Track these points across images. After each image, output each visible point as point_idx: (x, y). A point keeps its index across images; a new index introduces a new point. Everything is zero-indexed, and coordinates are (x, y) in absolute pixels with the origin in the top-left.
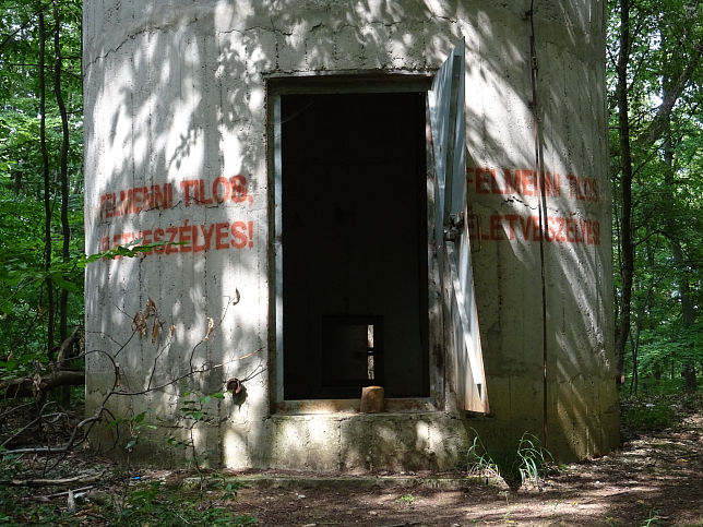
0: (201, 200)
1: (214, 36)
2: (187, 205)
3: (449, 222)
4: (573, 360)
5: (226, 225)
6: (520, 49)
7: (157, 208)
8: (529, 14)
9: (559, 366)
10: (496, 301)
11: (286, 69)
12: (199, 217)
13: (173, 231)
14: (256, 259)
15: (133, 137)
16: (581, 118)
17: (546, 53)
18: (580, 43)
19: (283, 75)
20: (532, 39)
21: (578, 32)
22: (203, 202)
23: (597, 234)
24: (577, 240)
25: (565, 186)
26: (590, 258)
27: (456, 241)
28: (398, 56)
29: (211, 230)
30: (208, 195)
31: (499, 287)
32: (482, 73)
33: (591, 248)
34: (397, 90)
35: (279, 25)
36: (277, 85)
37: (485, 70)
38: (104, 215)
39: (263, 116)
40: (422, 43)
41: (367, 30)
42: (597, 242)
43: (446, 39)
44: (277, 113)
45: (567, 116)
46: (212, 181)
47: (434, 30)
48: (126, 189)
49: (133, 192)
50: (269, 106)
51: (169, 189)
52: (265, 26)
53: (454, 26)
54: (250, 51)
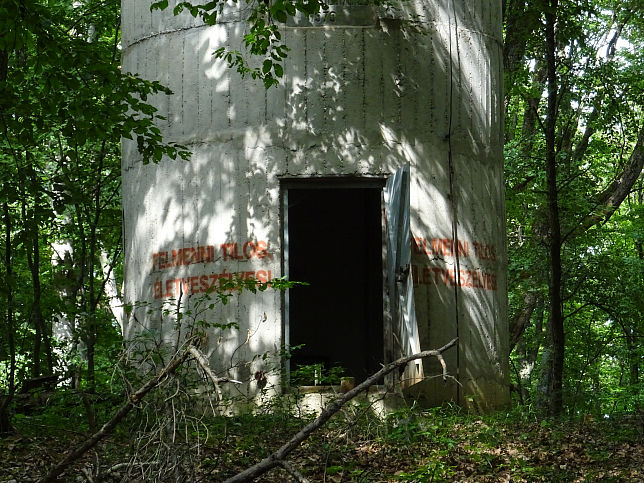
0: (235, 257)
1: (244, 150)
2: (225, 260)
3: (399, 270)
4: (477, 367)
5: (253, 273)
6: (443, 166)
7: (203, 261)
8: (448, 137)
9: (467, 370)
10: (427, 324)
11: (293, 173)
12: (233, 267)
13: (214, 276)
14: (271, 296)
15: (183, 217)
16: (483, 204)
17: (460, 164)
18: (482, 154)
19: (290, 176)
20: (450, 153)
21: (481, 146)
22: (237, 257)
23: (495, 283)
24: (477, 284)
25: (471, 251)
26: (489, 302)
27: (404, 281)
28: (365, 167)
29: (242, 276)
30: (240, 253)
31: (428, 315)
32: (418, 181)
33: (490, 293)
34: (363, 186)
35: (286, 145)
36: (287, 183)
37: (420, 180)
38: (157, 267)
39: (278, 203)
40: (380, 161)
41: (345, 153)
42: (494, 288)
43: (395, 158)
44: (286, 202)
45: (473, 203)
46: (243, 244)
47: (387, 152)
48: (177, 250)
49: (182, 251)
50: (281, 198)
51: (211, 249)
52: (279, 147)
53: (399, 148)
54: (270, 168)
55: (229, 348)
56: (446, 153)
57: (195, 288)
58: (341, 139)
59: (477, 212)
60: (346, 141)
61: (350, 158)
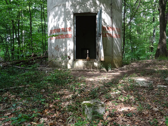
0: (64, 31)
1: (66, 7)
2: (62, 32)
3: (99, 34)
4: (116, 54)
5: (68, 34)
6: (110, 9)
7: (58, 32)
8: (111, 4)
9: (114, 55)
11: (76, 12)
12: (64, 33)
13: (60, 35)
14: (72, 39)
15: (55, 22)
17: (114, 10)
18: (118, 9)
21: (118, 7)
23: (120, 37)
24: (117, 37)
25: (116, 30)
26: (119, 40)
27: (100, 37)
28: (92, 10)
29: (66, 35)
31: (106, 44)
33: (119, 38)
35: (75, 5)
36: (75, 14)
37: (105, 12)
40: (96, 8)
42: (120, 38)
43: (99, 8)
44: (75, 18)
45: (116, 19)
46: (66, 28)
47: (97, 6)
48: (54, 29)
49: (55, 30)
50: (74, 17)
51: (60, 29)
52: (73, 6)
53: (100, 6)
54: (71, 9)
55: (63, 50)
56: (111, 8)
57: (57, 38)
58: (87, 3)
59: (117, 21)
60: (88, 3)
61: (89, 7)
